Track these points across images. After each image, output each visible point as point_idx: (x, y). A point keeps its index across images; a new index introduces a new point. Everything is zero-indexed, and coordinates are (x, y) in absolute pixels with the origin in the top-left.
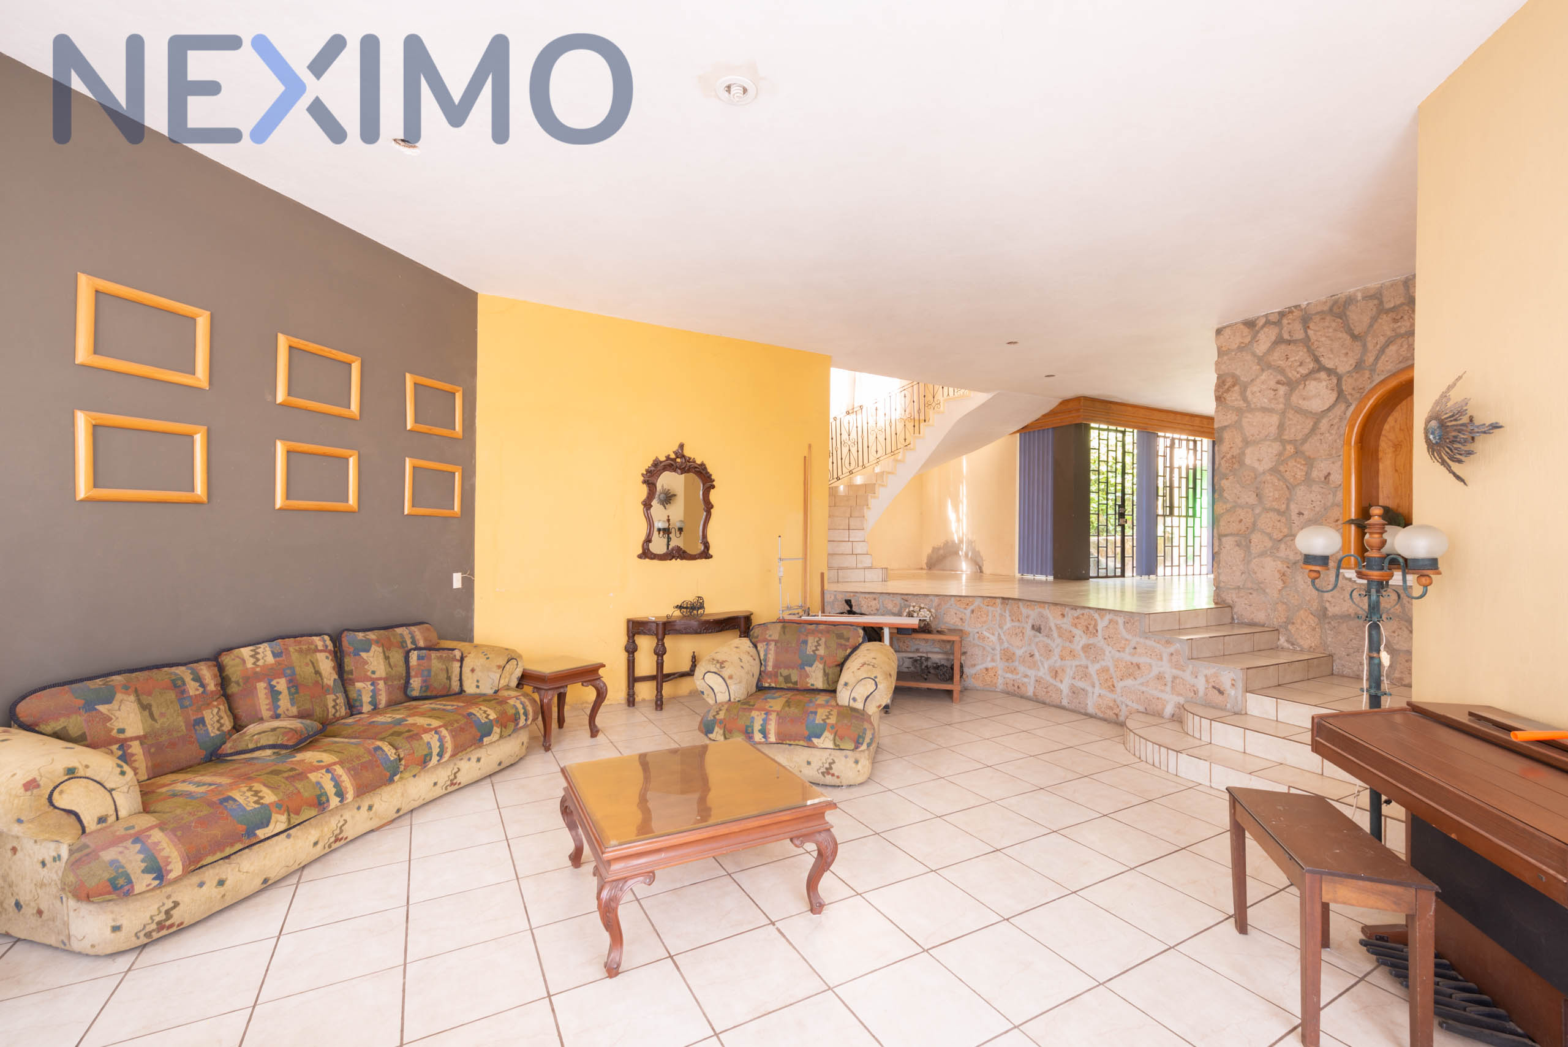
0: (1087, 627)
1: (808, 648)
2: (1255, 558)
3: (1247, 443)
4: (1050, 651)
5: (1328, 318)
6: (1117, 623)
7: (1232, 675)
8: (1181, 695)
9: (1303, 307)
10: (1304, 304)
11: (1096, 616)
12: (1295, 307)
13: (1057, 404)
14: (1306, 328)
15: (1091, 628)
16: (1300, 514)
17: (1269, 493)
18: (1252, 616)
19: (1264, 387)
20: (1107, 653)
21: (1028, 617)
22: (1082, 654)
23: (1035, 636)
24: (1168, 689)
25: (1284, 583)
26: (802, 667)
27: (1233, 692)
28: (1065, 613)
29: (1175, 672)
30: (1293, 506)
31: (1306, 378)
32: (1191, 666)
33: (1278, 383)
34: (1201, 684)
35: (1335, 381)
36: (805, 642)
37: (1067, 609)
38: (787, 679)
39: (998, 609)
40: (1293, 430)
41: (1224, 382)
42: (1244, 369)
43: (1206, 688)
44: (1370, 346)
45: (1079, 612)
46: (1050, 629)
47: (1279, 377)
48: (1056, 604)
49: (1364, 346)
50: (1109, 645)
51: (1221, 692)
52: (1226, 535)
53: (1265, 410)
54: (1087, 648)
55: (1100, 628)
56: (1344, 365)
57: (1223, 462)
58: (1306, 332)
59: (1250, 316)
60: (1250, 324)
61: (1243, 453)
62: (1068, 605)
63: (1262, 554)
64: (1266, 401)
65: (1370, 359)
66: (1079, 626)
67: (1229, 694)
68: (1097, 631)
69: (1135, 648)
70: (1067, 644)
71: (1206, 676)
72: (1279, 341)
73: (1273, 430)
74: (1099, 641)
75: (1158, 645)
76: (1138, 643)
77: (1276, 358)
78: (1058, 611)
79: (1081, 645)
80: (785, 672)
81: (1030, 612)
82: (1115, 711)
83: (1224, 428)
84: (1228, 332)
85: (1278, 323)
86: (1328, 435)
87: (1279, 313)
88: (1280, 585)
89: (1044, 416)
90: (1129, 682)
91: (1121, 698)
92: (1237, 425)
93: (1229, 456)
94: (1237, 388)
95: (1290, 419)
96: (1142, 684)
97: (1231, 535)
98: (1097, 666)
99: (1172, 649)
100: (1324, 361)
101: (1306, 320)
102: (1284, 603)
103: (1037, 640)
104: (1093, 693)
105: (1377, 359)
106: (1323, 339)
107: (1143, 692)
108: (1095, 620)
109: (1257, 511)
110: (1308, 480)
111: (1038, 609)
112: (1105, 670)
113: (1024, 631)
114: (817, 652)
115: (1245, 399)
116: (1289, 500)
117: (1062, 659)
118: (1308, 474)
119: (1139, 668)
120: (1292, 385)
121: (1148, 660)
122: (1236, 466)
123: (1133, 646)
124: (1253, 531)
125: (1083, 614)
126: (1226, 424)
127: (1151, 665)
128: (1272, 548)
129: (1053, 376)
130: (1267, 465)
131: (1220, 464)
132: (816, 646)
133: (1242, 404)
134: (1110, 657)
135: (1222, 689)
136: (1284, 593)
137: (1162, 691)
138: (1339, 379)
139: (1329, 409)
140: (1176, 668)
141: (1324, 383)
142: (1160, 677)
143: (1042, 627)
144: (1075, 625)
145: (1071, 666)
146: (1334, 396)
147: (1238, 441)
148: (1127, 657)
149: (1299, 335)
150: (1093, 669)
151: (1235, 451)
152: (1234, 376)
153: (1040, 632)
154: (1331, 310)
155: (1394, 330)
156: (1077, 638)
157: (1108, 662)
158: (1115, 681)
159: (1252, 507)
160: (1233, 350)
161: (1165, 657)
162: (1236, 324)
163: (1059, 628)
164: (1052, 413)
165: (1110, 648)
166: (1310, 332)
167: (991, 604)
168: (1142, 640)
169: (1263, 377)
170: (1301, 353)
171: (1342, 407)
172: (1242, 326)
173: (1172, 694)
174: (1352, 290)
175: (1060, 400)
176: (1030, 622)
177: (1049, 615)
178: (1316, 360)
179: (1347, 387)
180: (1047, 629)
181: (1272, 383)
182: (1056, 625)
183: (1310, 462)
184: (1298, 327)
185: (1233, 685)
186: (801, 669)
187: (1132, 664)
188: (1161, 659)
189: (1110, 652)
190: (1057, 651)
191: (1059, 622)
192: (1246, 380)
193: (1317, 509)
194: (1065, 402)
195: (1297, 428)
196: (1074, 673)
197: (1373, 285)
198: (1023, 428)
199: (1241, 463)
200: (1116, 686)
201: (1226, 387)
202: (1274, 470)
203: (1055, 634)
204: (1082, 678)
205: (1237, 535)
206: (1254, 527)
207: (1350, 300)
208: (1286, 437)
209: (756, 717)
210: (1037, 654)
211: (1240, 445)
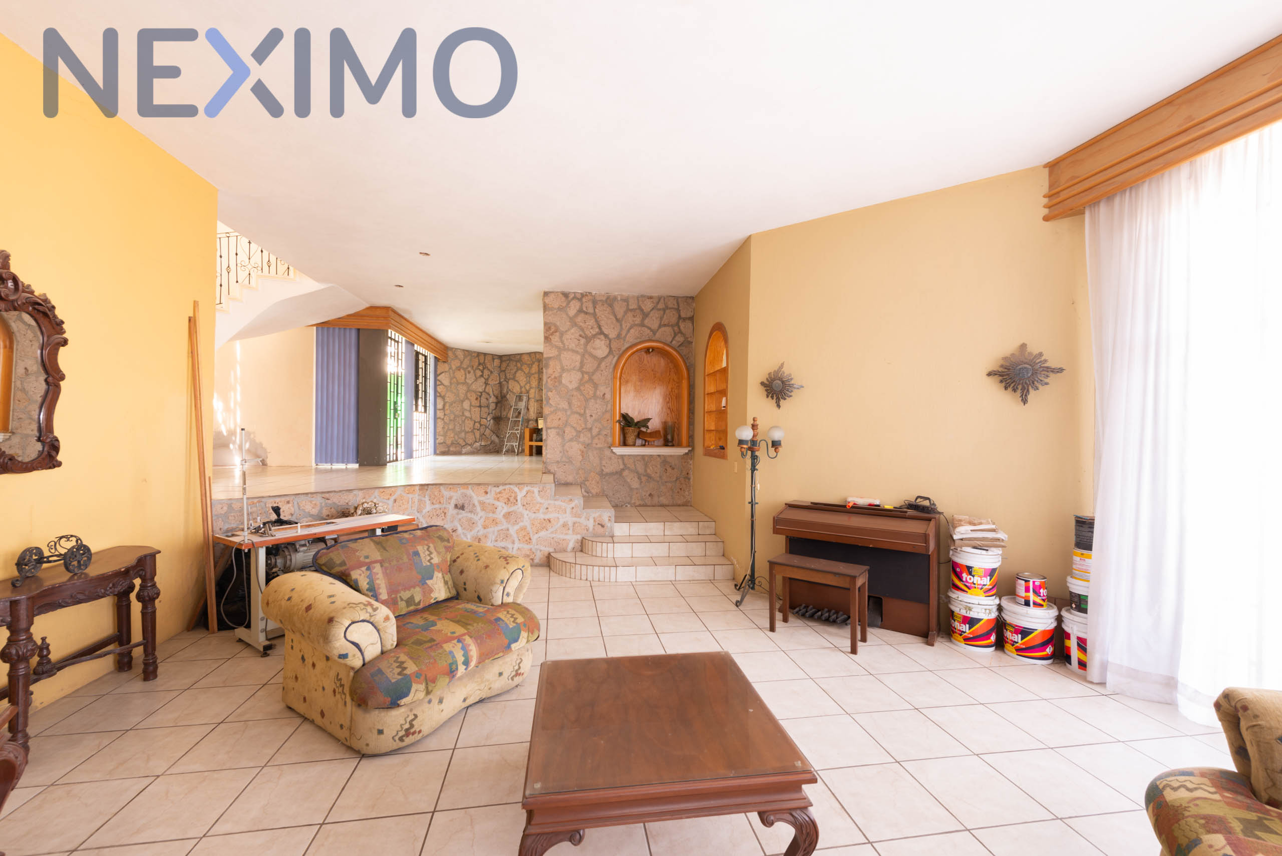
0: (508, 499)
1: (423, 560)
2: (567, 442)
3: (563, 370)
4: (473, 523)
5: (606, 305)
6: (533, 492)
7: (609, 514)
8: (579, 534)
9: (593, 294)
10: (594, 293)
11: (516, 489)
12: (589, 293)
13: (364, 307)
14: (595, 308)
15: (512, 499)
16: (591, 416)
17: (575, 402)
18: (566, 479)
19: (573, 337)
20: (525, 516)
21: (450, 498)
22: (504, 521)
23: (458, 514)
24: (570, 532)
25: (583, 457)
26: (422, 583)
27: (609, 525)
28: (488, 491)
29: (575, 519)
30: (587, 411)
31: (594, 336)
32: (585, 514)
33: (580, 336)
34: (591, 524)
35: (608, 342)
36: (417, 554)
37: (490, 487)
38: (410, 601)
39: (417, 495)
40: (588, 366)
41: (550, 328)
42: (562, 322)
43: (594, 526)
44: (624, 326)
45: (501, 488)
46: (474, 505)
47: (581, 333)
48: (479, 484)
49: (621, 325)
50: (526, 509)
51: (603, 526)
52: (550, 428)
53: (573, 351)
54: (507, 515)
55: (519, 498)
56: (613, 335)
57: (549, 380)
58: (594, 310)
59: (566, 290)
60: (565, 295)
61: (561, 376)
62: (491, 484)
63: (571, 440)
64: (574, 345)
65: (624, 333)
66: (501, 499)
67: (607, 526)
68: (517, 501)
69: (547, 508)
70: (491, 515)
71: (594, 518)
72: (581, 311)
73: (578, 364)
74: (519, 508)
75: (563, 504)
76: (549, 504)
77: (579, 319)
78: (481, 490)
79: (502, 514)
80: (406, 595)
81: (452, 493)
82: (531, 557)
83: (550, 358)
84: (552, 296)
85: (580, 300)
86: (604, 371)
87: (581, 294)
88: (581, 457)
89: (349, 316)
90: (543, 533)
91: (536, 547)
92: (557, 357)
93: (553, 377)
94: (558, 334)
95: (587, 360)
96: (552, 533)
97: (554, 428)
98: (517, 527)
99: (573, 505)
100: (603, 329)
101: (595, 302)
102: (582, 469)
103: (460, 516)
104: (513, 548)
105: (626, 335)
106: (603, 316)
107: (553, 538)
108: (516, 493)
109: (569, 413)
110: (595, 397)
111: (461, 491)
112: (524, 529)
113: (446, 511)
114: (432, 561)
115: (562, 342)
116: (585, 408)
117: (485, 528)
118: (595, 393)
119: (550, 521)
120: (589, 339)
121: (556, 515)
122: (557, 384)
123: (546, 507)
124: (566, 425)
125: (505, 490)
126: (551, 355)
127: (558, 518)
128: (576, 436)
129: (402, 286)
130: (574, 385)
131: (547, 381)
132: (429, 555)
133: (560, 345)
134: (527, 518)
135: (603, 524)
136: (582, 463)
137: (566, 534)
138: (610, 341)
139: (605, 358)
140: (575, 517)
141: (603, 342)
142: (565, 525)
143: (466, 506)
144: (498, 499)
145: (494, 532)
146: (608, 350)
147: (558, 368)
148: (541, 516)
149: (591, 310)
150: (513, 530)
151: (557, 375)
152: (555, 326)
153: (463, 510)
154: (606, 301)
155: (633, 321)
156: (499, 509)
157: (526, 522)
158: (531, 535)
159: (566, 411)
160: (555, 309)
161: (568, 511)
162: (557, 292)
163: (482, 503)
164: (357, 315)
165: (528, 512)
166: (597, 310)
167: (411, 491)
168: (552, 502)
169: (572, 331)
170: (592, 321)
171: (611, 357)
172: (561, 295)
173: (573, 534)
174: (616, 293)
175: (368, 305)
176: (453, 502)
177: (473, 494)
178: (600, 327)
179: (614, 345)
180: (471, 506)
181: (577, 335)
182: (480, 502)
183: (596, 386)
184: (590, 305)
185: (609, 520)
186: (423, 584)
187: (545, 520)
188: (566, 513)
189: (527, 515)
190: (480, 523)
191: (482, 499)
192: (563, 330)
193: (599, 414)
194: (372, 308)
195: (590, 366)
196: (497, 537)
197: (625, 294)
198: (323, 323)
199: (560, 382)
200: (532, 538)
201: (551, 332)
202: (578, 389)
203: (478, 509)
204: (503, 539)
205: (558, 428)
206: (566, 424)
207: (615, 298)
208: (584, 370)
209: (453, 650)
210: (459, 528)
211: (559, 370)
